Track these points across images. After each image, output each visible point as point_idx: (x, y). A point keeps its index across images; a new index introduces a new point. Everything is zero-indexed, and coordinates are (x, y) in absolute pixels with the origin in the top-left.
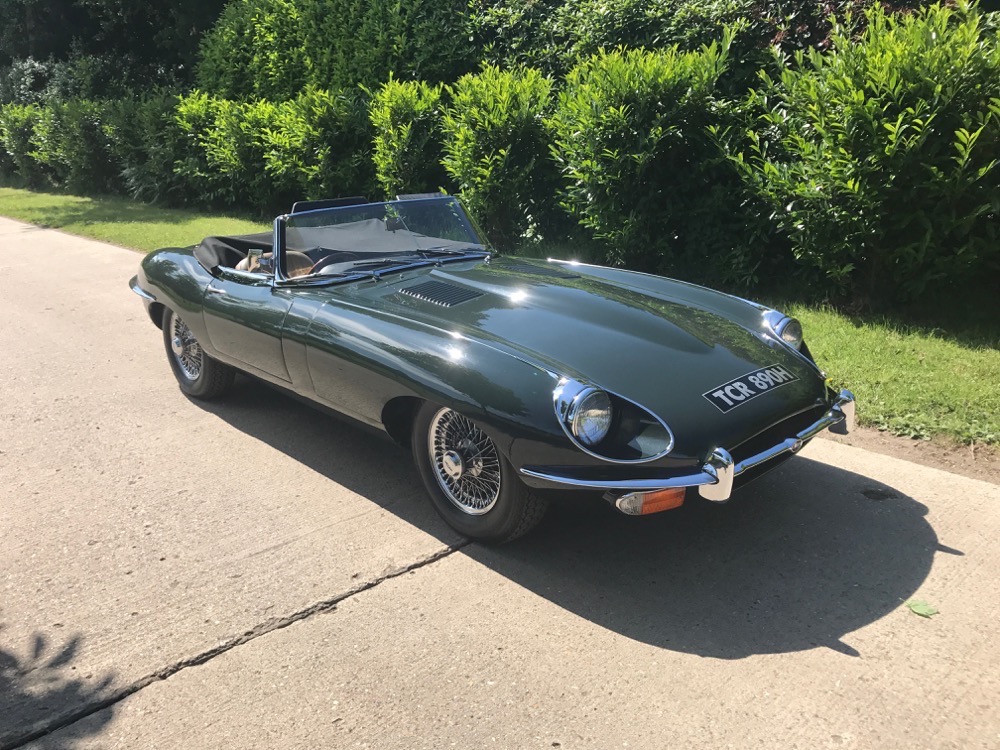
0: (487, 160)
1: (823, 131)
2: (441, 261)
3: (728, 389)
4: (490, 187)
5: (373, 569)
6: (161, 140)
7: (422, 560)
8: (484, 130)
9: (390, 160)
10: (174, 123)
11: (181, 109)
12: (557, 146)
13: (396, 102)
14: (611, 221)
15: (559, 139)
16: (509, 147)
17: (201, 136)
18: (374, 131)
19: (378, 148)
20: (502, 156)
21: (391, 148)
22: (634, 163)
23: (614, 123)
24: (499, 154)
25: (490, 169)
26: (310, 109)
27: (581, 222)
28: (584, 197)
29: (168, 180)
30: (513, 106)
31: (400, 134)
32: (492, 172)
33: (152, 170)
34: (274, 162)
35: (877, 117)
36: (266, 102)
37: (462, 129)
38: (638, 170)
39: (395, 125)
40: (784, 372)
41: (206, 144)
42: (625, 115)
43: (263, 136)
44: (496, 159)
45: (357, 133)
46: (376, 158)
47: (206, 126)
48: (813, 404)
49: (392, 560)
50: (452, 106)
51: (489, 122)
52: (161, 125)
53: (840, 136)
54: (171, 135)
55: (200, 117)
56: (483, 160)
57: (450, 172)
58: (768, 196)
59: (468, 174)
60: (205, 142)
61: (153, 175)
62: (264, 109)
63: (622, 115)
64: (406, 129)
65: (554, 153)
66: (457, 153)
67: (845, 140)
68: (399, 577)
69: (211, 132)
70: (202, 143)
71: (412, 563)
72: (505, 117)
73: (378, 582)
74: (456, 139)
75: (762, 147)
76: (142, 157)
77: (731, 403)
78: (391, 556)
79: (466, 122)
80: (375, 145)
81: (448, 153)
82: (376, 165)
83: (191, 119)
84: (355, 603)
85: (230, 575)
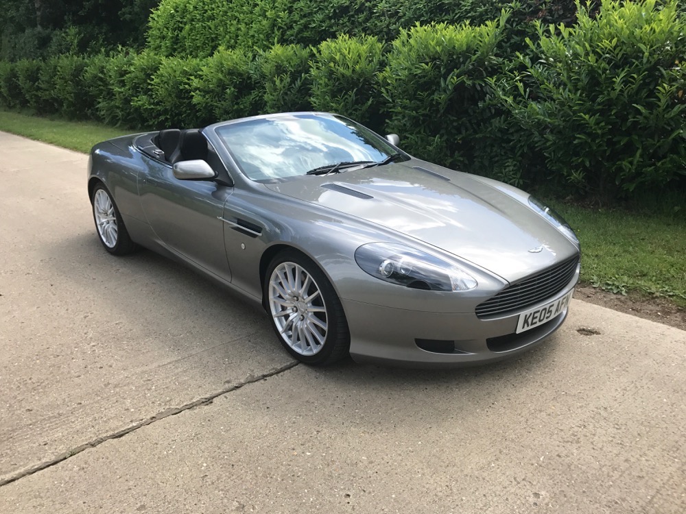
5: (239, 377)
7: (273, 371)
8: (338, 78)
12: (387, 90)
16: (355, 90)
17: (149, 81)
18: (265, 78)
19: (267, 90)
22: (437, 102)
23: (425, 74)
24: (348, 95)
29: (128, 110)
30: (358, 62)
33: (117, 104)
34: (197, 98)
37: (323, 77)
38: (440, 107)
39: (278, 74)
41: (153, 87)
42: (432, 69)
43: (190, 81)
44: (346, 99)
45: (253, 80)
47: (153, 74)
49: (252, 371)
50: (317, 62)
51: (341, 73)
55: (148, 68)
56: (337, 99)
60: (152, 85)
61: (118, 107)
63: (430, 68)
65: (385, 94)
67: (582, 87)
68: (256, 382)
70: (149, 86)
71: (265, 373)
72: (351, 69)
73: (242, 385)
75: (525, 92)
76: (111, 95)
78: (252, 368)
79: (326, 73)
81: (313, 94)
82: (266, 102)
83: (143, 70)
84: (225, 399)
85: (144, 379)
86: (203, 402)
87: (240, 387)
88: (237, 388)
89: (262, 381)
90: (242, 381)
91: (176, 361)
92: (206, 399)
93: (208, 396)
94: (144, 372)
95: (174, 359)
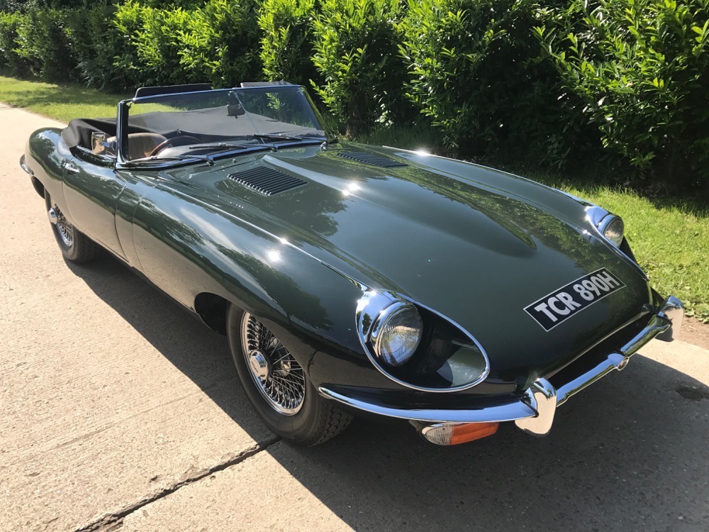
0: (347, 57)
1: (636, 33)
2: (277, 146)
3: (551, 301)
4: (350, 80)
5: (175, 470)
6: (105, 40)
7: (226, 460)
8: (346, 32)
9: (273, 57)
10: (113, 27)
11: (118, 15)
12: (404, 46)
13: (278, 9)
14: (447, 111)
15: (407, 40)
16: (366, 46)
17: (133, 37)
18: (261, 33)
19: (263, 47)
20: (360, 54)
21: (274, 47)
22: (468, 62)
23: (453, 26)
24: (357, 52)
25: (350, 64)
26: (213, 16)
27: (422, 111)
28: (426, 90)
29: (111, 72)
30: (370, 11)
31: (280, 35)
32: (351, 67)
33: (99, 64)
34: (186, 58)
35: (687, 21)
36: (182, 10)
37: (328, 31)
38: (471, 68)
39: (277, 29)
40: (609, 278)
41: (137, 44)
42: (462, 19)
43: (179, 38)
44: (355, 57)
45: (248, 35)
46: (262, 56)
47: (137, 29)
48: (639, 312)
49: (196, 458)
50: (321, 12)
51: (350, 26)
52: (105, 28)
53: (653, 39)
54: (111, 36)
55: (132, 21)
56: (344, 57)
57: (318, 67)
58: (582, 92)
59: (332, 70)
60: (136, 41)
61: (101, 67)
62: (180, 15)
63: (459, 19)
64: (285, 32)
65: (402, 51)
66: (323, 51)
67: (656, 42)
68: (199, 482)
69: (140, 34)
70: (134, 43)
71: (215, 464)
72: (363, 21)
73: (176, 488)
74: (324, 40)
75: (579, 48)
76: (92, 53)
77: (554, 319)
78: (196, 454)
79: (332, 26)
80: (261, 45)
81: (317, 51)
82: (263, 61)
83: (126, 23)
84: (144, 518)
85: (28, 472)
86: (109, 522)
87: (173, 491)
88: (166, 493)
89: (207, 479)
90: (178, 479)
91: (86, 436)
92: (114, 516)
93: (117, 510)
94: (31, 457)
95: (84, 433)
